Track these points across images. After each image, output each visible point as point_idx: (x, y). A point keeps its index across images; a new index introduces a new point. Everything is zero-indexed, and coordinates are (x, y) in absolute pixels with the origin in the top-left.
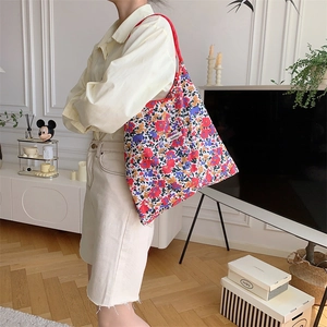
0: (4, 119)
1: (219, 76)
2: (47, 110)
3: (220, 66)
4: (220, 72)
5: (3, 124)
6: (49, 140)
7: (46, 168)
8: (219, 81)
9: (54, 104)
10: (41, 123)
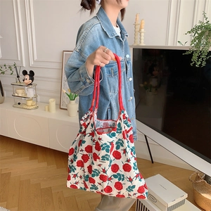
0: (4, 69)
1: (142, 38)
2: (32, 63)
3: (143, 30)
4: (143, 34)
5: (3, 73)
6: (31, 84)
7: (30, 103)
8: (142, 41)
9: (36, 58)
10: (25, 73)
